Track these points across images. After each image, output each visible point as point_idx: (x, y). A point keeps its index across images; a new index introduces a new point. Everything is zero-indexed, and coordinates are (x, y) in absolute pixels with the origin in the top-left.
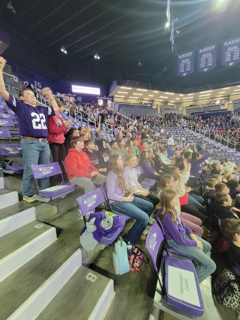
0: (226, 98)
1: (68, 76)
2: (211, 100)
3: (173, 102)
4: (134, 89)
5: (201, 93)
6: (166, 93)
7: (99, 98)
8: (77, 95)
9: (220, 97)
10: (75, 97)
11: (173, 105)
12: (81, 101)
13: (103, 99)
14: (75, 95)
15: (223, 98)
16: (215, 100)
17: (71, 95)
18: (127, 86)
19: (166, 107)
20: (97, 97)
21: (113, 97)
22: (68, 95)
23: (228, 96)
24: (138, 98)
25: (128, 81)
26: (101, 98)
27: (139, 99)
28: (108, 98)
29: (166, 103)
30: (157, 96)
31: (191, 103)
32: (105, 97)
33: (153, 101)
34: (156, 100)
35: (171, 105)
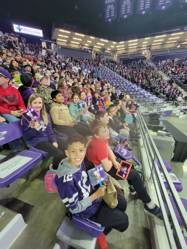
0: (149, 48)
1: (8, 14)
2: (138, 49)
3: (110, 49)
4: (73, 33)
5: (129, 41)
6: (102, 40)
7: (42, 40)
8: (21, 36)
9: (145, 47)
10: (18, 37)
11: (110, 52)
12: (26, 42)
13: (46, 42)
14: (19, 36)
15: (146, 48)
16: (141, 49)
17: (14, 35)
18: (66, 29)
19: (102, 53)
20: (41, 40)
21: (55, 41)
22: (11, 34)
23: (150, 46)
24: (79, 43)
25: (66, 24)
26: (45, 40)
27: (80, 45)
28: (51, 42)
29: (103, 50)
30: (94, 42)
31: (124, 51)
32: (48, 39)
33: (92, 47)
34: (95, 46)
35: (108, 52)
